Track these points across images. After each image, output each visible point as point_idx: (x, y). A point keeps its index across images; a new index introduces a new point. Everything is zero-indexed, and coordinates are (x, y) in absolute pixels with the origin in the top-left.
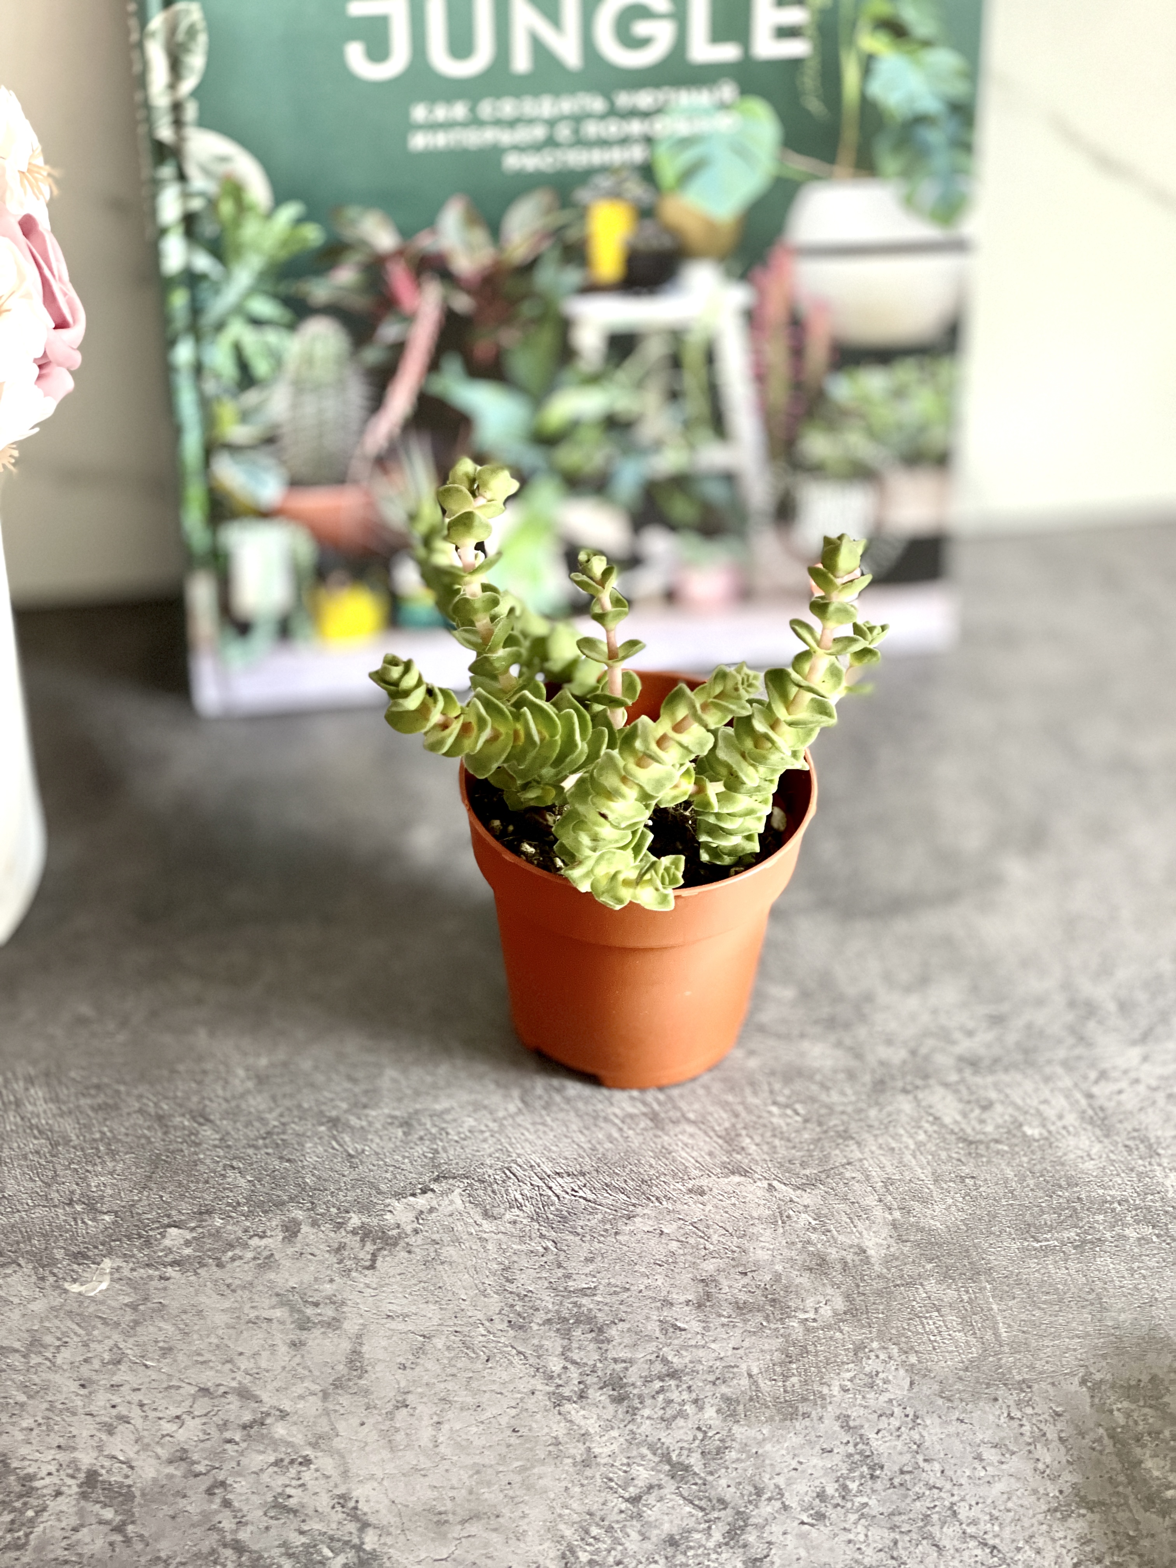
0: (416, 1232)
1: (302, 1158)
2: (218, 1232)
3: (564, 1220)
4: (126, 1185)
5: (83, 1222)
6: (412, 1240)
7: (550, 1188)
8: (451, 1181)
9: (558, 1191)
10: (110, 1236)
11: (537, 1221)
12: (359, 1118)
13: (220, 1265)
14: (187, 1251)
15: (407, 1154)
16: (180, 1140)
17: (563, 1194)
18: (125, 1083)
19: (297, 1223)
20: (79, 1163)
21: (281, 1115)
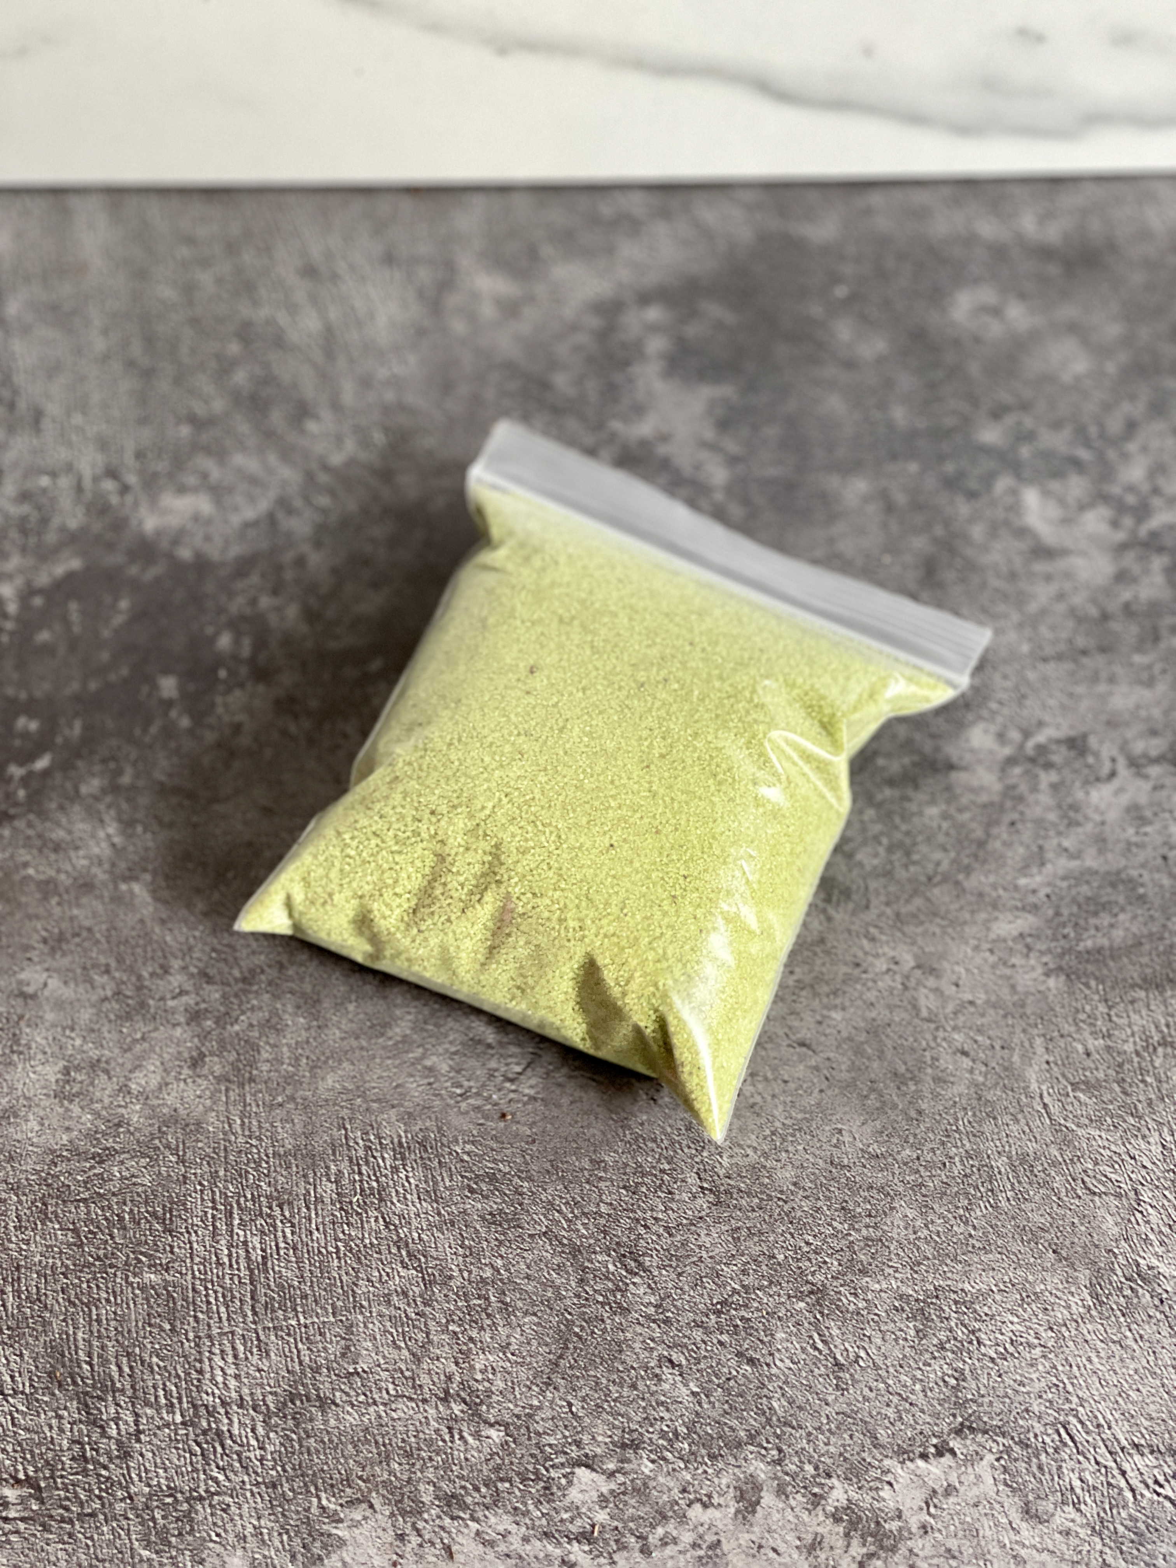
0: (925, 1529)
1: (769, 1359)
2: (645, 1484)
3: (1140, 1540)
4: (523, 1374)
5: (462, 1438)
6: (917, 1544)
7: (1123, 1473)
8: (980, 1438)
9: (1135, 1482)
10: (497, 1469)
11: (1100, 1534)
12: (856, 1295)
13: (646, 1551)
14: (602, 1516)
15: (918, 1373)
16: (601, 1299)
17: (1141, 1488)
18: (530, 1179)
19: (757, 1488)
20: (461, 1322)
21: (744, 1272)
